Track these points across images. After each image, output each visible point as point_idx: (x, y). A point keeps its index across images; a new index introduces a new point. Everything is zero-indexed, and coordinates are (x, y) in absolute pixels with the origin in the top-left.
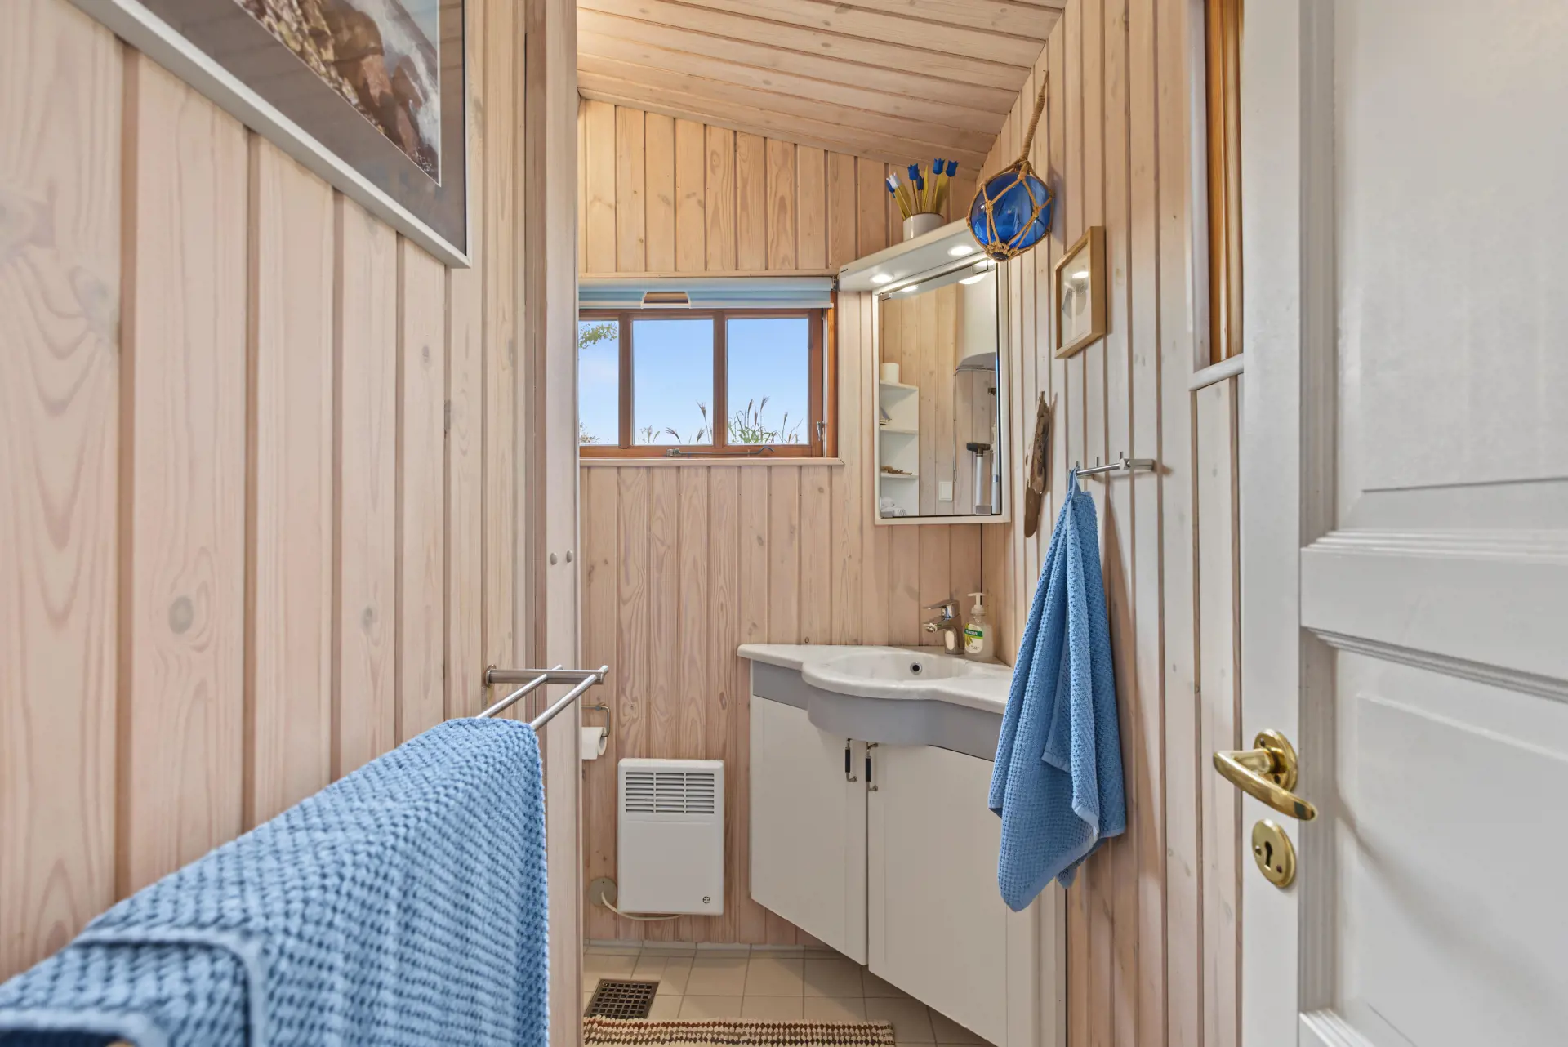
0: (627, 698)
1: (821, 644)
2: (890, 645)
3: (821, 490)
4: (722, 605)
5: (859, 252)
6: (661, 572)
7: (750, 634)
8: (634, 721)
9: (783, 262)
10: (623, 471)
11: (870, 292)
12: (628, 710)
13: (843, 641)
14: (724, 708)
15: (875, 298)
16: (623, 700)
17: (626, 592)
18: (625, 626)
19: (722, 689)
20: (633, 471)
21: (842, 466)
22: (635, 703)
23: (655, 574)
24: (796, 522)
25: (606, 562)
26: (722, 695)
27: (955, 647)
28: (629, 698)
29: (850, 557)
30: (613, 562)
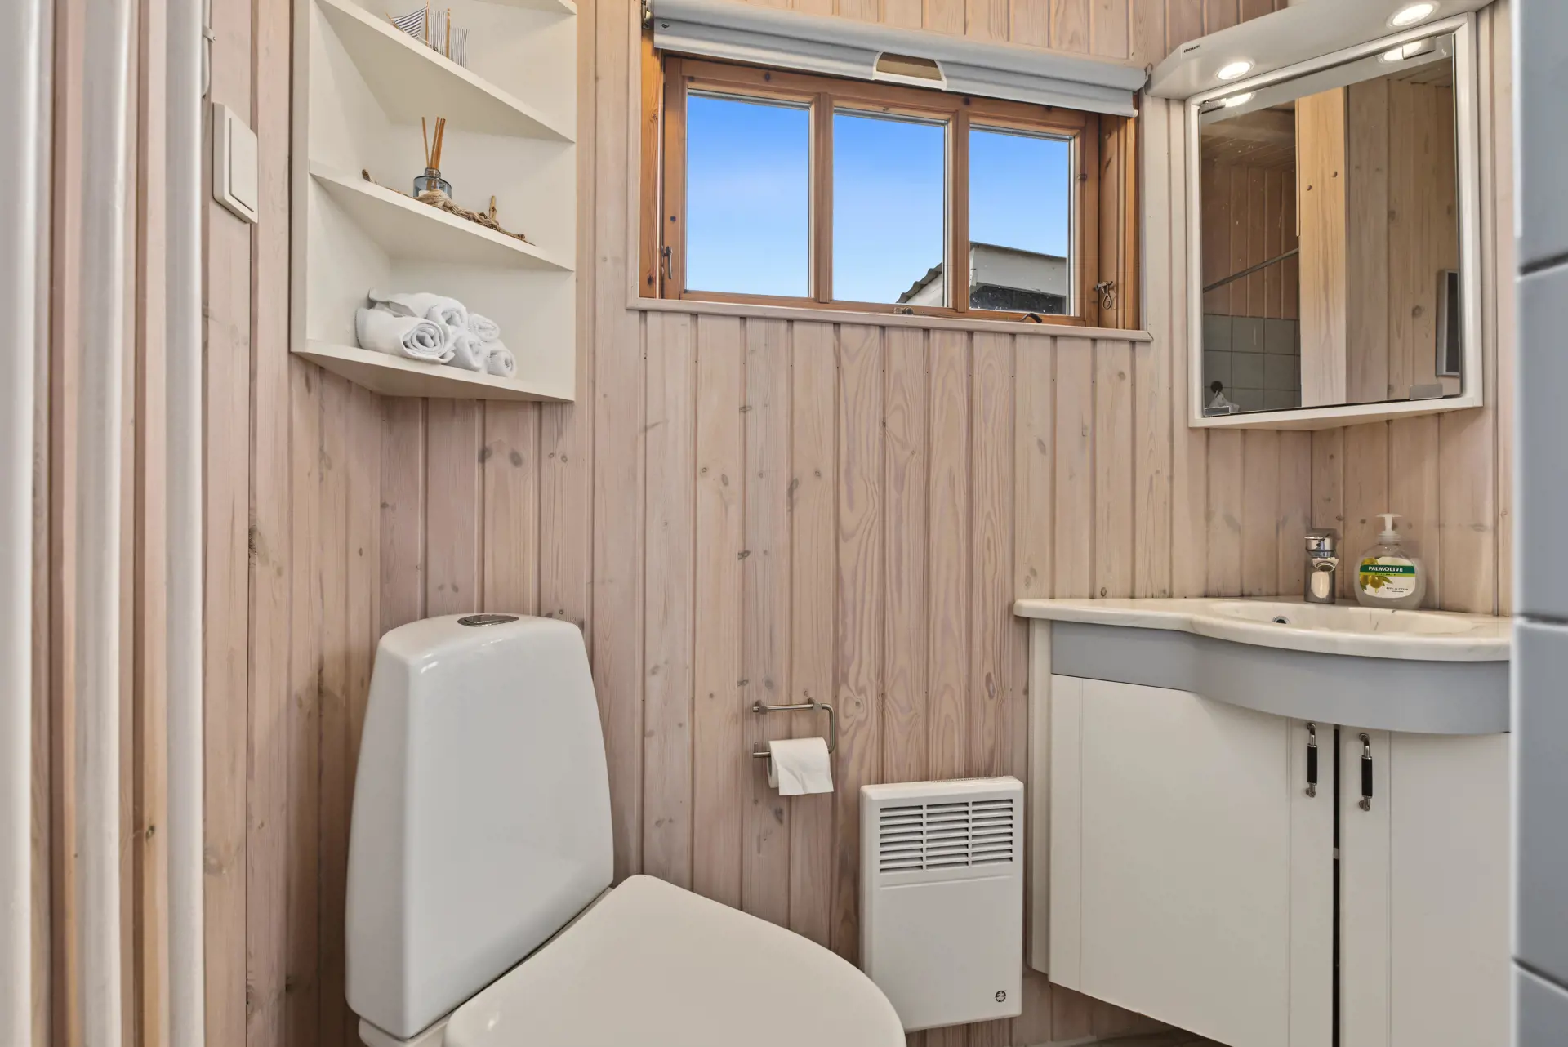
0: (849, 688)
1: (1120, 597)
2: (1206, 596)
3: (1121, 375)
4: (989, 541)
5: (1168, 45)
6: (902, 489)
7: (1028, 584)
8: (860, 724)
9: (1071, 42)
10: (844, 330)
11: (1183, 101)
12: (851, 708)
13: (1149, 594)
14: (991, 697)
15: (1194, 110)
16: (844, 693)
17: (848, 520)
18: (847, 576)
19: (988, 668)
20: (860, 331)
21: (1147, 342)
22: (863, 696)
23: (892, 494)
24: (1088, 422)
25: (818, 474)
26: (988, 678)
27: (1327, 596)
28: (853, 689)
29: (1158, 472)
30: (828, 474)
